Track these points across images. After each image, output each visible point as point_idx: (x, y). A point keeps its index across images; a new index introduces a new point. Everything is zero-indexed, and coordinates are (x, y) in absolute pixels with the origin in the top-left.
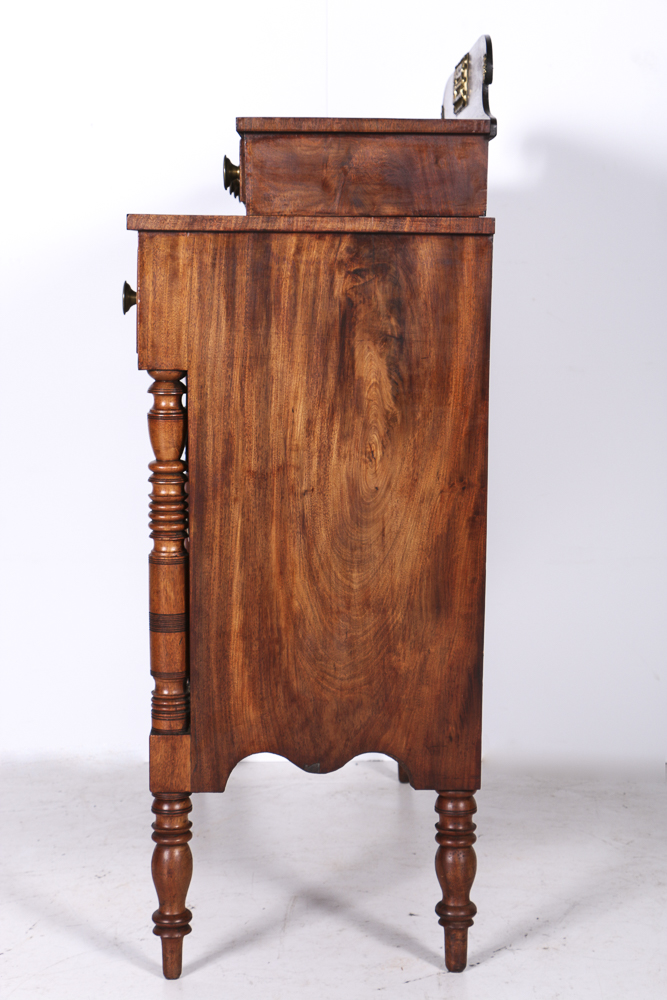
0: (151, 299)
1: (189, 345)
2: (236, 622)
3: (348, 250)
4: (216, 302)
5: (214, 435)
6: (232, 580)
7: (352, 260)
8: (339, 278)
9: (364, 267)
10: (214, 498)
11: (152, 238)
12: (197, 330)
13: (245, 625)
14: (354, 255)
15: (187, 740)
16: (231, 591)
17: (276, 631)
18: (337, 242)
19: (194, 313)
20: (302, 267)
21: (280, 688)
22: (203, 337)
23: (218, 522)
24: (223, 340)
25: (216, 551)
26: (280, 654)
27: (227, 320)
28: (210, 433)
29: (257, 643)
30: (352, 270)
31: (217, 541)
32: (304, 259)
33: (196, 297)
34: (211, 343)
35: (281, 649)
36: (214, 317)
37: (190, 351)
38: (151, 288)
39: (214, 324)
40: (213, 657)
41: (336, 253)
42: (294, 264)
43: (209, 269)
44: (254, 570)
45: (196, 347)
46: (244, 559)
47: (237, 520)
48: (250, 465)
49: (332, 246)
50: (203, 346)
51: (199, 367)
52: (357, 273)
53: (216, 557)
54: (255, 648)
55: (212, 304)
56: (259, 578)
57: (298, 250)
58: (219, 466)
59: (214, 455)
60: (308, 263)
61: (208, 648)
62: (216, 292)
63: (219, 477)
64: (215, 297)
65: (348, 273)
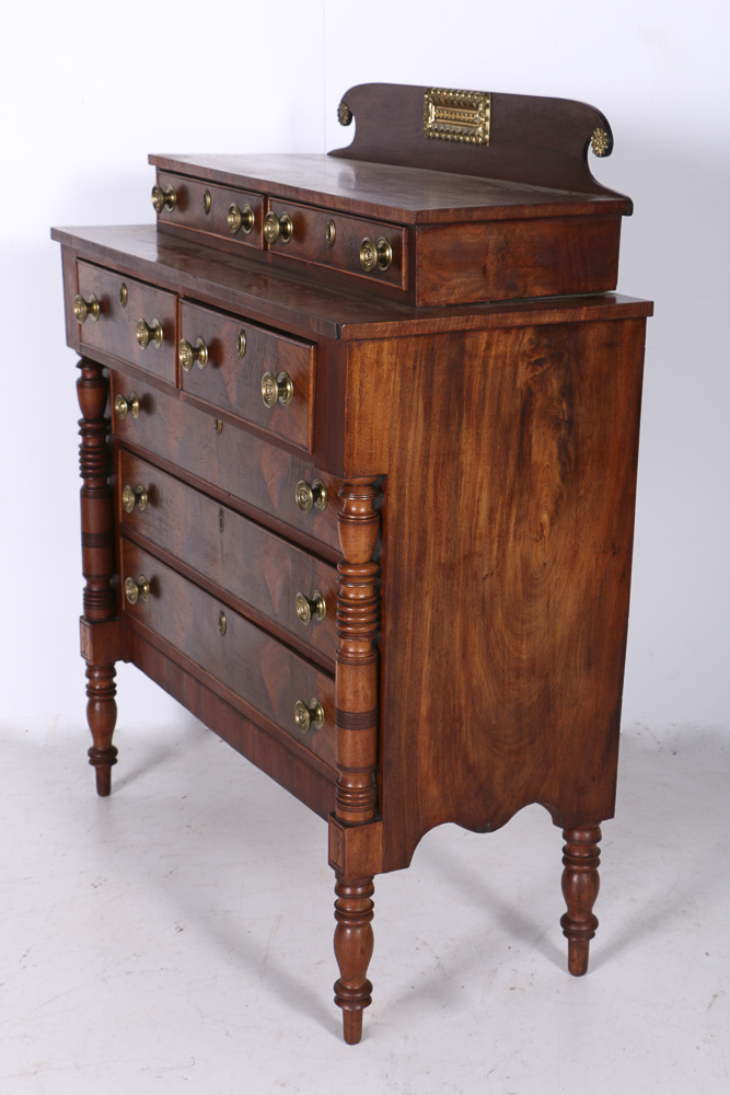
0: (357, 408)
1: (390, 449)
2: (424, 709)
3: (530, 341)
4: (415, 404)
5: (410, 534)
6: (422, 669)
7: (533, 351)
8: (522, 368)
9: (543, 356)
10: (408, 594)
11: (360, 345)
12: (398, 433)
13: (431, 710)
14: (536, 345)
15: (379, 827)
16: (420, 680)
17: (457, 711)
18: (521, 335)
19: (396, 417)
20: (491, 362)
21: (459, 762)
22: (403, 439)
23: (411, 617)
24: (420, 440)
25: (409, 645)
26: (460, 730)
27: (425, 421)
28: (407, 532)
29: (441, 724)
30: (533, 360)
31: (410, 636)
32: (493, 353)
33: (398, 401)
34: (410, 445)
35: (461, 726)
36: (413, 419)
37: (391, 455)
38: (358, 397)
39: (413, 425)
40: (403, 744)
41: (520, 346)
42: (484, 359)
43: (411, 372)
44: (441, 657)
45: (396, 450)
46: (432, 647)
47: (428, 611)
48: (440, 558)
49: (517, 338)
50: (403, 448)
51: (398, 470)
52: (538, 363)
53: (408, 650)
54: (440, 729)
55: (411, 406)
56: (444, 664)
57: (489, 346)
58: (413, 563)
59: (409, 552)
60: (496, 357)
61: (400, 737)
62: (416, 394)
63: (413, 573)
64: (415, 398)
65: (529, 363)
